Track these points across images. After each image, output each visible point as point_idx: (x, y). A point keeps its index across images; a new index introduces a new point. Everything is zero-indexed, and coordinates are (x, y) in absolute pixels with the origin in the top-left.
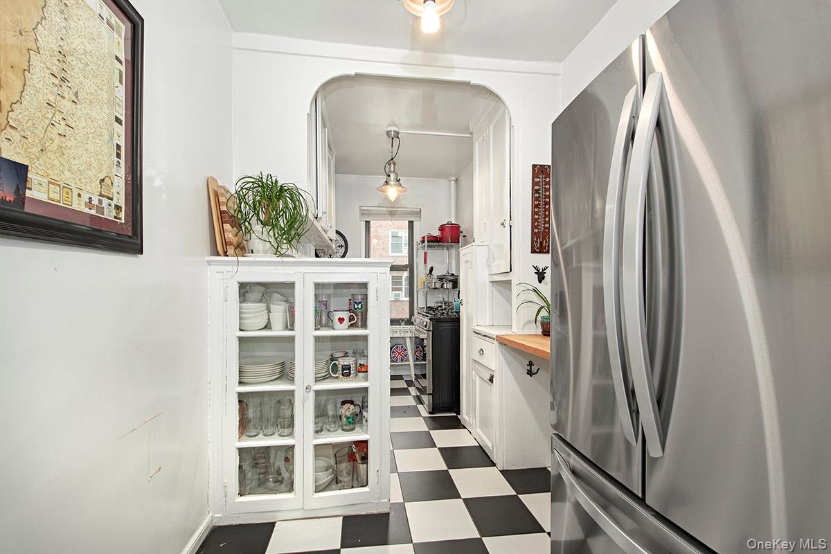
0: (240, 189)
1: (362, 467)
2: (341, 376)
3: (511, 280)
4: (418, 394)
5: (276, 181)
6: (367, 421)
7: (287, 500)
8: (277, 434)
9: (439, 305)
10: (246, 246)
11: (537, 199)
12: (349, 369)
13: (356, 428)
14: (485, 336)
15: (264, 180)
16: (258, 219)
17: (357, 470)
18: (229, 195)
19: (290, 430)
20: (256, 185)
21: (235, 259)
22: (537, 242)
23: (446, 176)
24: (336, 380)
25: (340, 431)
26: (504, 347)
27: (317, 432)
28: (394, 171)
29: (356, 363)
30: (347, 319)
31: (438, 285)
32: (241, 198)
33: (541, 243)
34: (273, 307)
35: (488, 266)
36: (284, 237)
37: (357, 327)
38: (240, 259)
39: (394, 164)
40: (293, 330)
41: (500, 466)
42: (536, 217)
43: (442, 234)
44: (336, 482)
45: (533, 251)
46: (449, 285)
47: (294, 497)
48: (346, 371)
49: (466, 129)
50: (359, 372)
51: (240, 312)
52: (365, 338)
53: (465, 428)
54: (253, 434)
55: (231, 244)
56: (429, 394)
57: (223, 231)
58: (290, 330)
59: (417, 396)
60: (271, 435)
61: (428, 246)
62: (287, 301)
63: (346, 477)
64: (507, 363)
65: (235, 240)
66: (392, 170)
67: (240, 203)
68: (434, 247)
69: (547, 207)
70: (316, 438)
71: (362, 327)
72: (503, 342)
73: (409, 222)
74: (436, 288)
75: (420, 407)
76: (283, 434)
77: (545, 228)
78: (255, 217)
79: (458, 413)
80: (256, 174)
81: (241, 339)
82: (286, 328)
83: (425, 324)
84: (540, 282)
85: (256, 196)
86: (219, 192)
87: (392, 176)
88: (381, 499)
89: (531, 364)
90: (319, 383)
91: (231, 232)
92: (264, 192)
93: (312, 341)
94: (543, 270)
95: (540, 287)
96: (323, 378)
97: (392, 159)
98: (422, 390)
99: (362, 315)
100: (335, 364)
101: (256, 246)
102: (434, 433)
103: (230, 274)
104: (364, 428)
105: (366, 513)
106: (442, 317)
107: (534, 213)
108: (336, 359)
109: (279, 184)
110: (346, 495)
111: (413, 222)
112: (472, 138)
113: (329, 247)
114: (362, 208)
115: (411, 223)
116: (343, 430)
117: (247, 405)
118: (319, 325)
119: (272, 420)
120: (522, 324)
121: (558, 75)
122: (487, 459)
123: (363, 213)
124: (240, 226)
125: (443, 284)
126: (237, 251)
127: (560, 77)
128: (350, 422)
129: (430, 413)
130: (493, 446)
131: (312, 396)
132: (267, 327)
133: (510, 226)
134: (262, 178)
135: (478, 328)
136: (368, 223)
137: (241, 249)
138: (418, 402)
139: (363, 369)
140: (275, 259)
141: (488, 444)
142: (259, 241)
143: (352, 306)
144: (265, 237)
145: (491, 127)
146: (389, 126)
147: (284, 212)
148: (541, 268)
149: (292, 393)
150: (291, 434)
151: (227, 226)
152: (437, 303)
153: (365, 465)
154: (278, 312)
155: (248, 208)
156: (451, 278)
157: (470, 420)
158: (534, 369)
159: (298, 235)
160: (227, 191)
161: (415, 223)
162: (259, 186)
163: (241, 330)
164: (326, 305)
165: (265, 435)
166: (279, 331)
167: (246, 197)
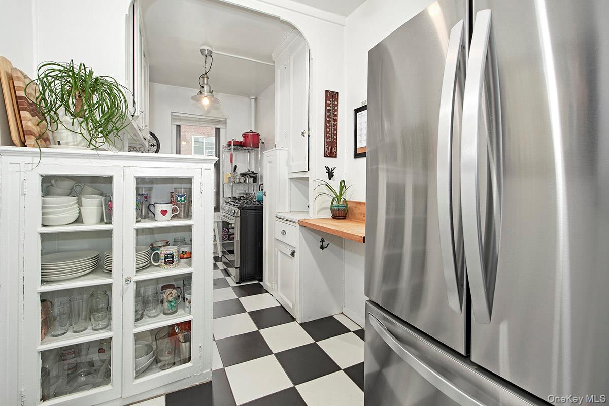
0: (43, 75)
1: (184, 345)
2: (163, 264)
3: (308, 177)
4: (225, 268)
5: (91, 73)
6: (190, 303)
7: (102, 393)
8: (90, 328)
9: (242, 195)
10: (51, 137)
11: (329, 116)
12: (172, 257)
13: (178, 310)
14: (287, 220)
15: (76, 71)
16: (67, 109)
17: (179, 350)
18: (27, 81)
19: (105, 322)
20: (64, 74)
21: (37, 150)
22: (328, 149)
23: (248, 95)
24: (158, 268)
25: (162, 315)
26: (304, 228)
27: (137, 320)
28: (207, 84)
29: (179, 251)
30: (170, 211)
31: (242, 180)
32: (46, 86)
33: (331, 150)
34: (85, 201)
35: (288, 166)
36: (100, 130)
37: (179, 217)
38: (43, 150)
39: (208, 78)
40: (110, 223)
41: (299, 320)
42: (328, 130)
43: (245, 140)
44: (157, 362)
45: (326, 156)
46: (251, 180)
47: (112, 388)
48: (169, 260)
49: (269, 59)
50: (181, 258)
51: (43, 207)
52: (189, 228)
53: (268, 292)
54: (60, 333)
55: (31, 133)
56: (236, 268)
57: (19, 120)
58: (106, 223)
59: (225, 269)
60: (83, 330)
61: (234, 149)
62: (101, 194)
63: (168, 356)
64: (306, 242)
65: (36, 130)
66: (206, 83)
67: (44, 91)
68: (238, 150)
69: (336, 123)
70: (136, 327)
71: (184, 217)
72: (304, 225)
73: (216, 129)
74: (241, 183)
75: (228, 278)
76: (97, 328)
77: (334, 139)
78: (63, 108)
79: (261, 280)
80: (65, 62)
81: (43, 236)
82: (102, 221)
83: (234, 211)
84: (330, 179)
85: (65, 85)
86: (14, 75)
87: (206, 88)
88: (203, 370)
89: (323, 241)
90: (140, 273)
91: (30, 120)
92: (76, 82)
93: (133, 233)
94: (332, 170)
95: (330, 182)
96: (144, 268)
97: (206, 73)
98: (229, 264)
99: (184, 207)
100: (158, 253)
101: (64, 138)
102: (243, 300)
103: (30, 167)
104: (187, 309)
105: (189, 386)
106: (248, 205)
107: (326, 127)
108: (158, 248)
109: (94, 76)
110: (168, 375)
111: (219, 129)
112: (274, 66)
113: (143, 145)
114: (174, 114)
115: (218, 130)
116: (165, 314)
117: (51, 303)
118: (140, 217)
119: (84, 313)
120: (317, 211)
121: (344, 26)
122: (288, 315)
123: (174, 118)
124: (43, 114)
125: (245, 179)
126: (38, 141)
127: (345, 27)
128: (172, 306)
129: (237, 283)
130: (293, 305)
131: (132, 287)
132: (79, 220)
133: (309, 136)
134: (72, 67)
135: (280, 214)
136: (178, 127)
137: (44, 139)
138: (227, 274)
139: (187, 256)
140: (89, 152)
141: (289, 304)
142: (67, 132)
143: (175, 199)
144: (76, 128)
145: (292, 58)
146: (203, 45)
147: (100, 105)
148: (331, 168)
149: (109, 286)
150: (108, 326)
151: (25, 114)
152: (240, 194)
153: (188, 343)
154: (92, 206)
155: (54, 97)
156: (252, 175)
157: (272, 286)
158: (325, 244)
159: (117, 129)
160: (26, 77)
161: (221, 130)
162: (69, 76)
163: (43, 226)
164: (146, 198)
165: (75, 332)
166: (94, 225)
167: (53, 85)
